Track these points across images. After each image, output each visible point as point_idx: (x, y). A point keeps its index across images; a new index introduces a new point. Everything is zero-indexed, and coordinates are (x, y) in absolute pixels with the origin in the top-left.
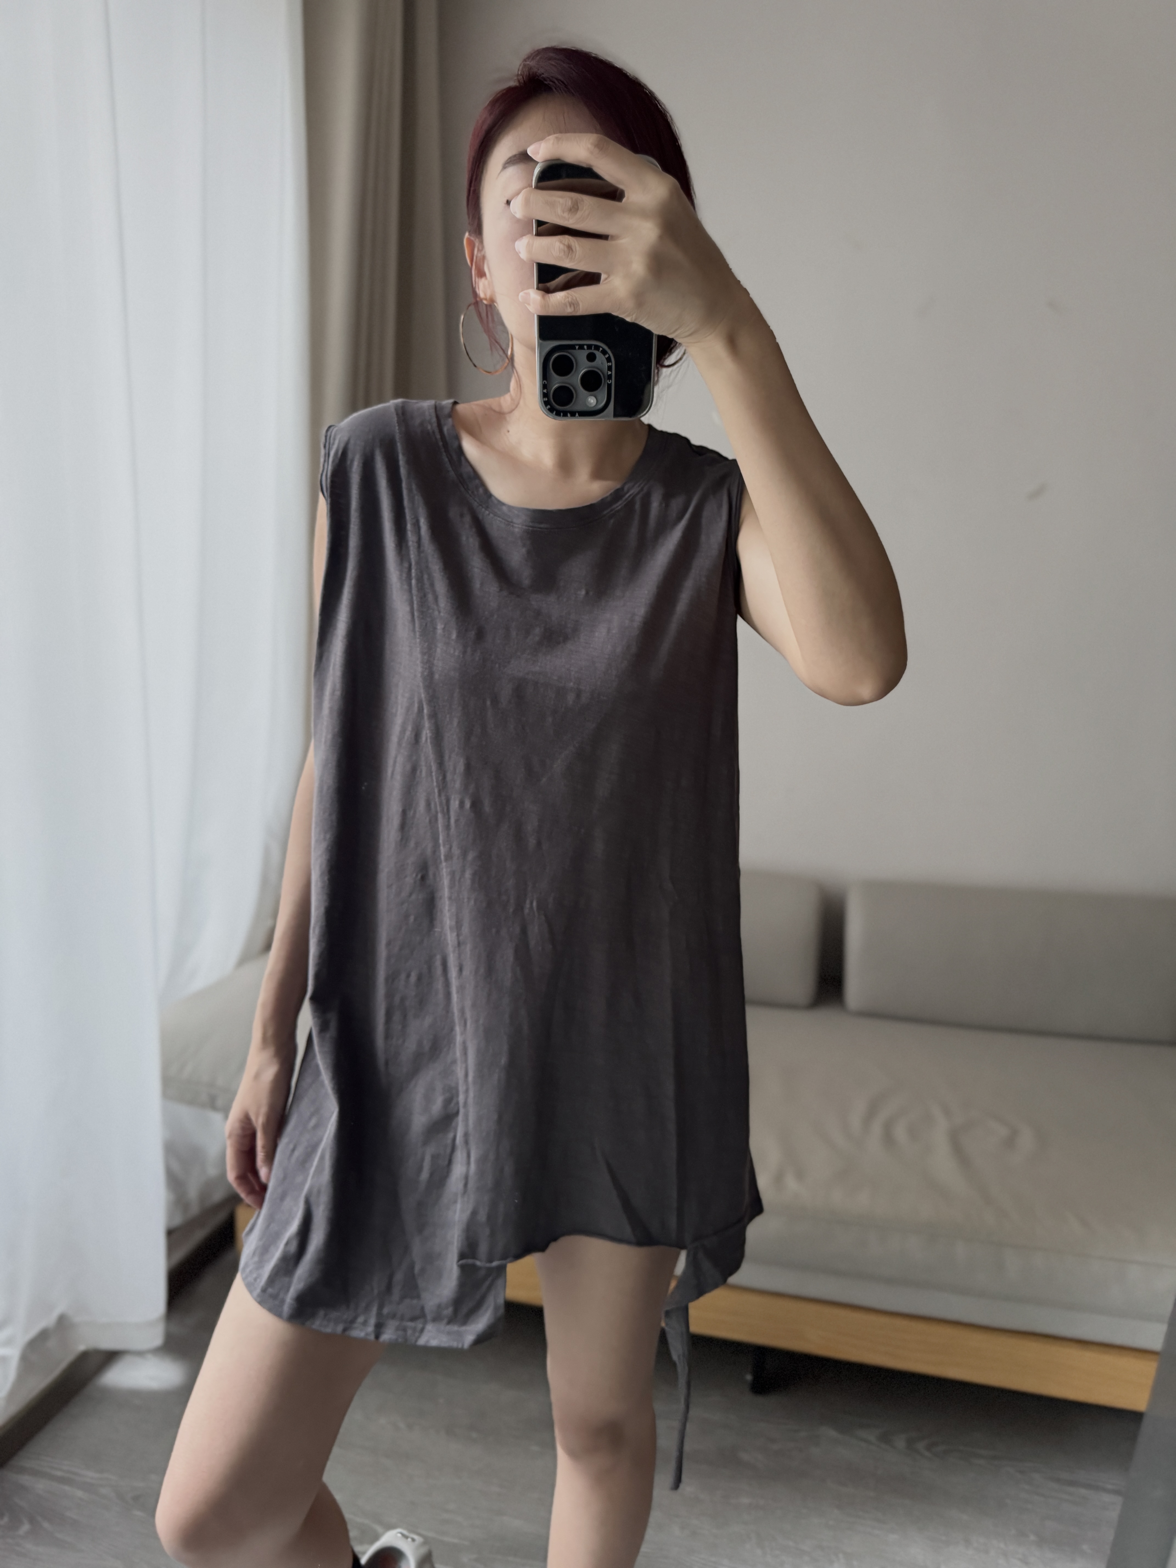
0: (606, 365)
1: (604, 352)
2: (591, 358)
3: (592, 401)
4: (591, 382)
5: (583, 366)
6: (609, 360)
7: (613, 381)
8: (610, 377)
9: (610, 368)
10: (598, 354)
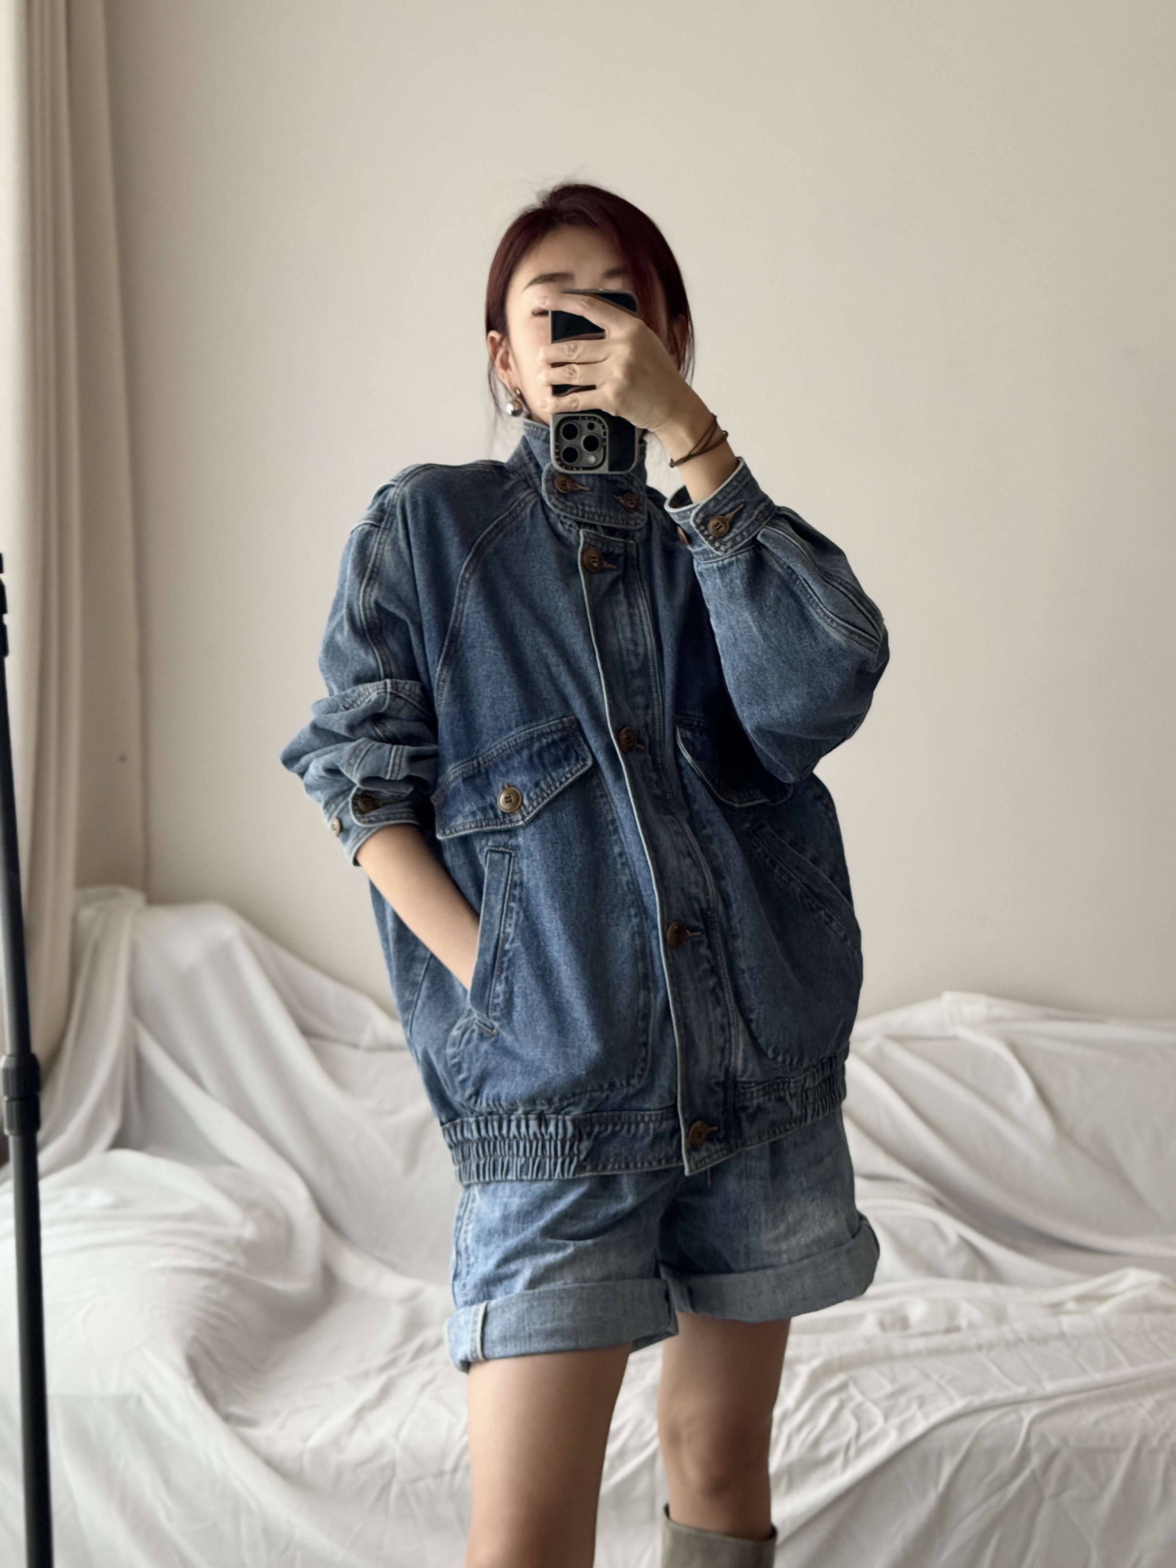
0: (602, 431)
1: (600, 422)
2: (591, 426)
3: (592, 459)
4: (592, 444)
5: (585, 433)
6: (604, 427)
7: (607, 444)
8: (605, 440)
9: (605, 434)
10: (595, 423)
